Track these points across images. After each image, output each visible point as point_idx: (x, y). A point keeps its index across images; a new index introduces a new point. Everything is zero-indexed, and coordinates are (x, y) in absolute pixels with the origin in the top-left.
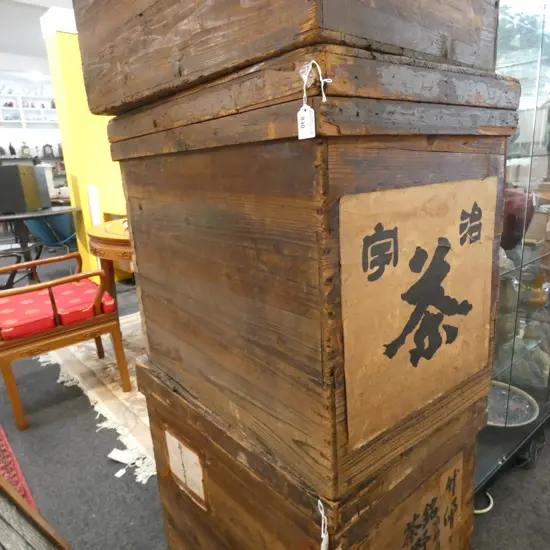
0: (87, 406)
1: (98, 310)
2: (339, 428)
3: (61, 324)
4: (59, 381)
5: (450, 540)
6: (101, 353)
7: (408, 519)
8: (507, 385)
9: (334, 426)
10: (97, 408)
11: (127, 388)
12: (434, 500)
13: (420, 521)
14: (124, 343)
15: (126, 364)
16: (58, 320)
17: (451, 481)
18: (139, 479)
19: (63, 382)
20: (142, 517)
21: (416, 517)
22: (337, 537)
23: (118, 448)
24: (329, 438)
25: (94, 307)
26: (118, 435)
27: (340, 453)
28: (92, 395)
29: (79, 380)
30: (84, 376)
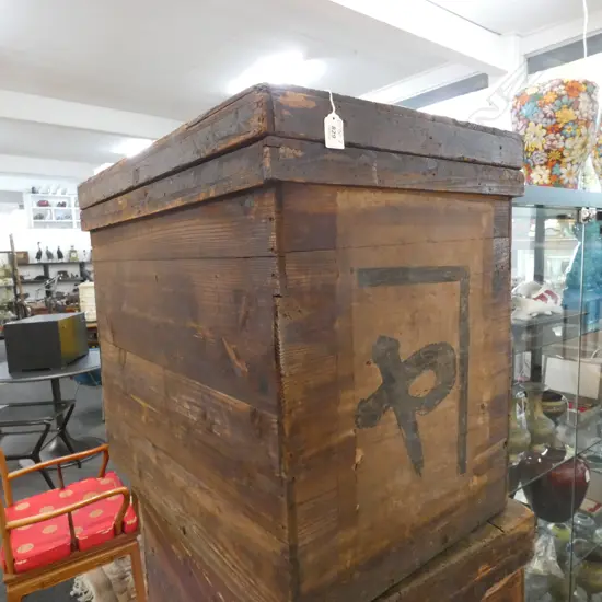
1: (119, 530)
3: (77, 549)
4: (72, 593)
16: (75, 545)
25: (114, 527)
29: (94, 594)
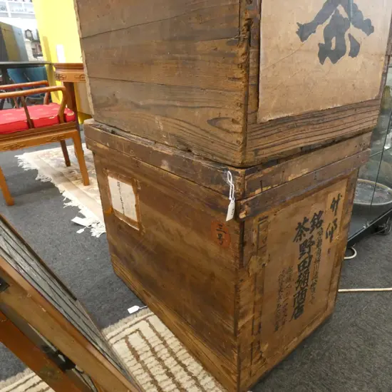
0: (57, 193)
1: (62, 119)
2: (251, 91)
3: (33, 127)
4: (37, 179)
5: (329, 252)
6: (68, 163)
7: (300, 219)
8: (374, 183)
9: (247, 87)
10: (64, 195)
11: (87, 183)
12: (321, 212)
13: (308, 225)
14: (85, 158)
15: (87, 170)
16: (30, 124)
17: (335, 202)
18: (94, 235)
19: (40, 180)
20: (95, 256)
21: (306, 220)
22: (242, 202)
23: (79, 216)
24: (241, 100)
25: (58, 116)
26: (80, 210)
27: (250, 118)
28: (61, 187)
29: (52, 178)
30: (55, 176)
